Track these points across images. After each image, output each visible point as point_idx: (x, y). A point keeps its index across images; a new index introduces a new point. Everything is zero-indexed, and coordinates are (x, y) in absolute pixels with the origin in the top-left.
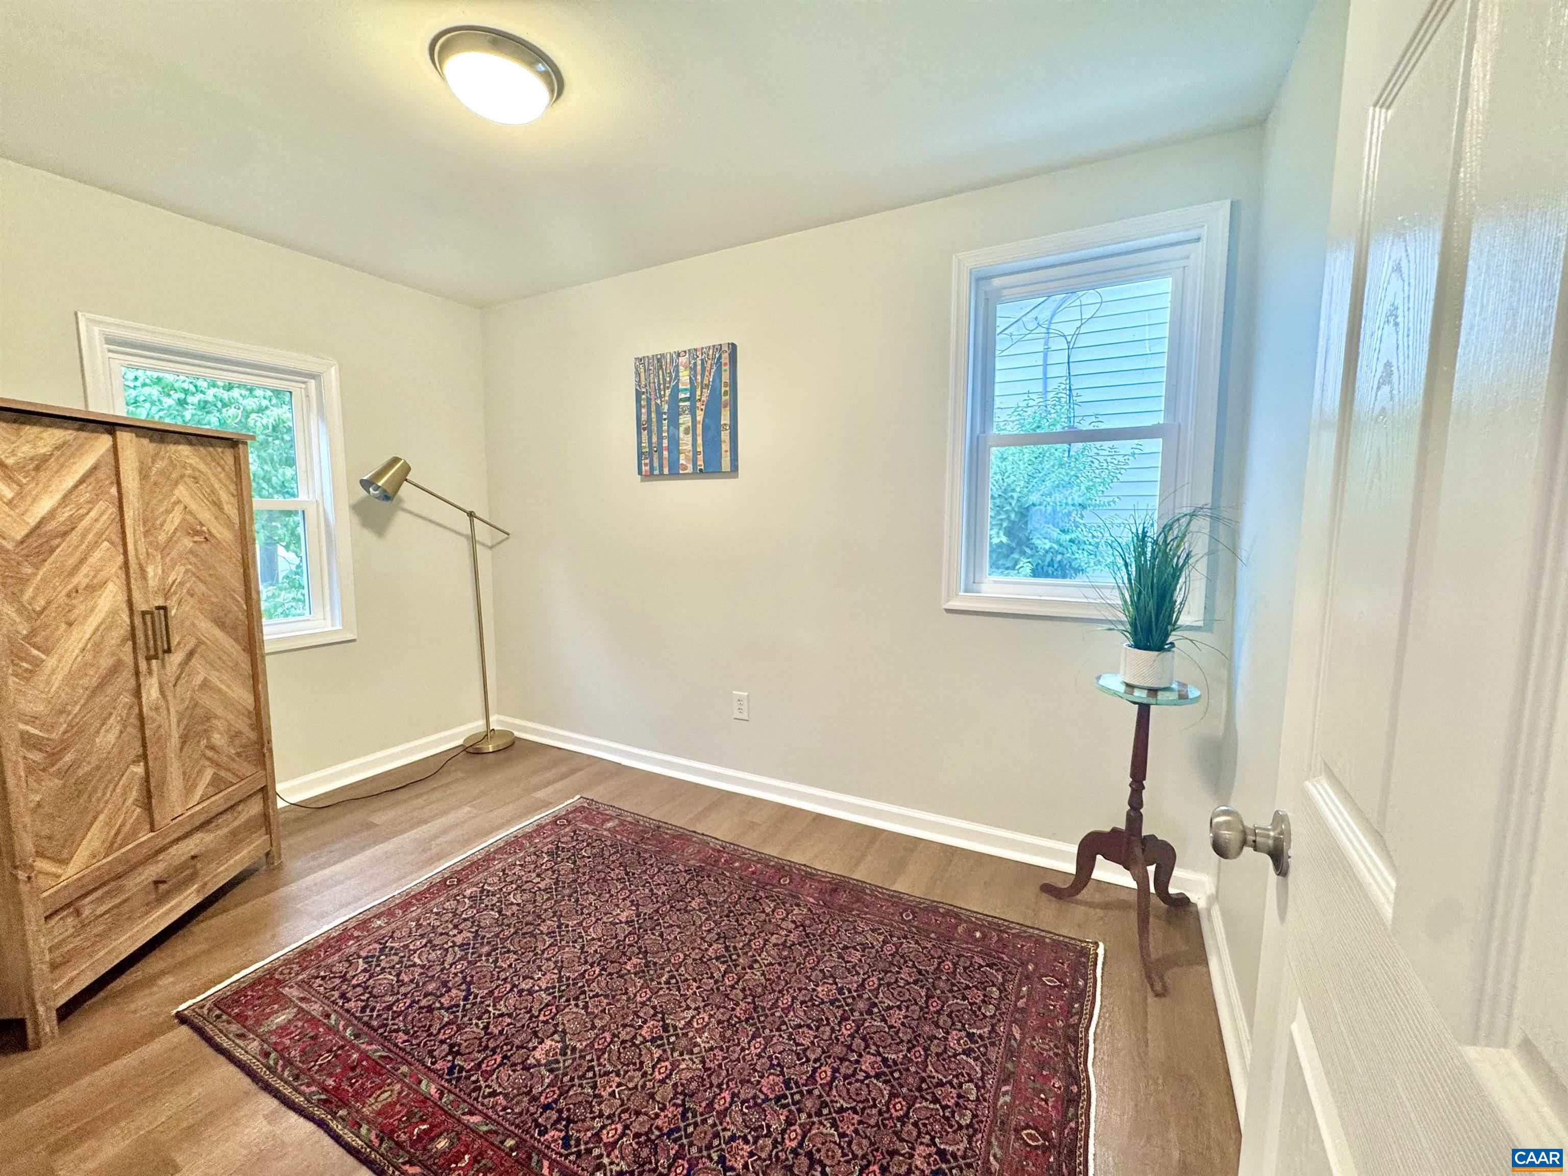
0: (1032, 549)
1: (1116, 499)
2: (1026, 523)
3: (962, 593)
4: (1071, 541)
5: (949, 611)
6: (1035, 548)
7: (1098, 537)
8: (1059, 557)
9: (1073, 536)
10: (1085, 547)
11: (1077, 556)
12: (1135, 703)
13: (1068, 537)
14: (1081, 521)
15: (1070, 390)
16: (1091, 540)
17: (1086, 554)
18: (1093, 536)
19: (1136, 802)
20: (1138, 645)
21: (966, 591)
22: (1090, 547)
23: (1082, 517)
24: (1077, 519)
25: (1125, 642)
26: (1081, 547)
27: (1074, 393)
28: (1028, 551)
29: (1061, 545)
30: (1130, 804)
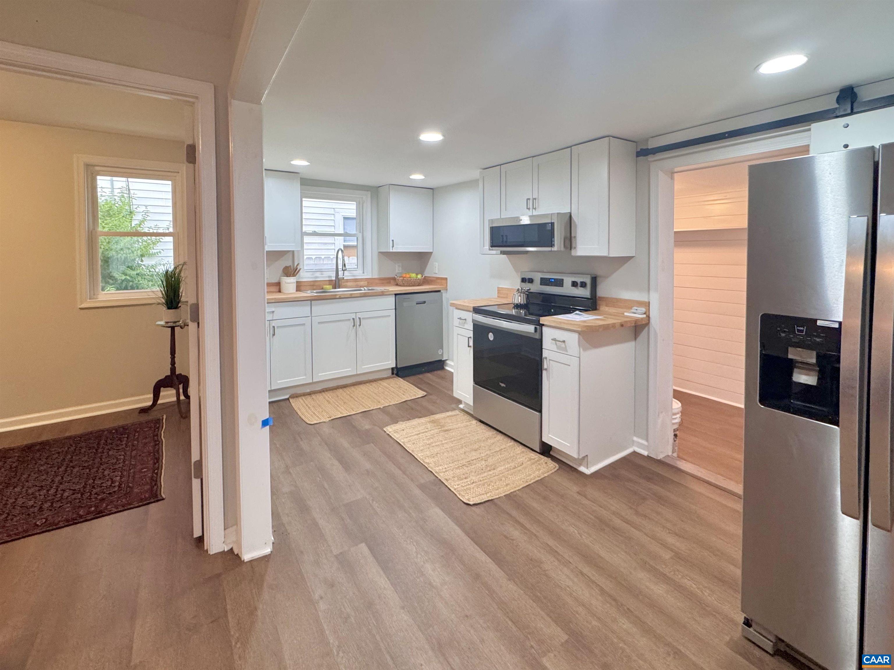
0: (113, 280)
1: (161, 251)
2: (108, 266)
3: (88, 300)
4: (137, 274)
5: (81, 309)
6: (116, 280)
7: (152, 272)
8: (131, 283)
9: (138, 271)
10: (146, 277)
11: (141, 282)
12: (169, 327)
13: (135, 273)
14: (142, 263)
15: (129, 190)
16: (149, 273)
17: (146, 281)
18: (150, 271)
19: (173, 363)
20: (169, 308)
21: (90, 299)
22: (148, 277)
23: (142, 261)
24: (140, 262)
25: (164, 308)
26: (143, 277)
27: (132, 192)
28: (111, 281)
29: (132, 277)
30: (171, 364)
